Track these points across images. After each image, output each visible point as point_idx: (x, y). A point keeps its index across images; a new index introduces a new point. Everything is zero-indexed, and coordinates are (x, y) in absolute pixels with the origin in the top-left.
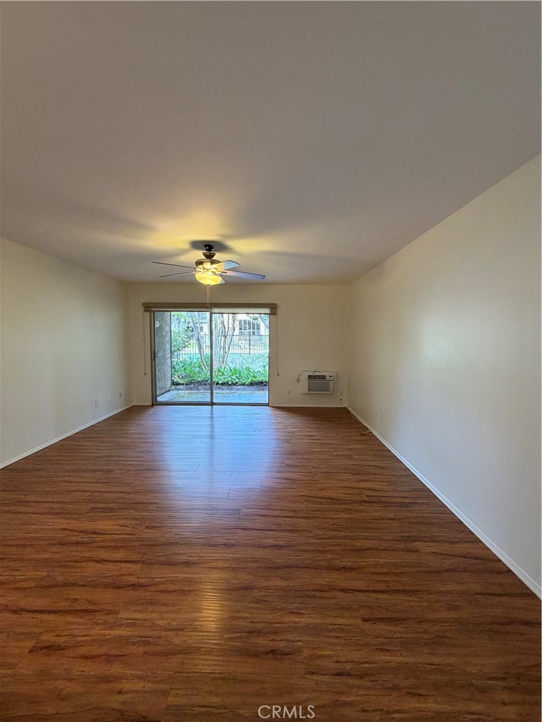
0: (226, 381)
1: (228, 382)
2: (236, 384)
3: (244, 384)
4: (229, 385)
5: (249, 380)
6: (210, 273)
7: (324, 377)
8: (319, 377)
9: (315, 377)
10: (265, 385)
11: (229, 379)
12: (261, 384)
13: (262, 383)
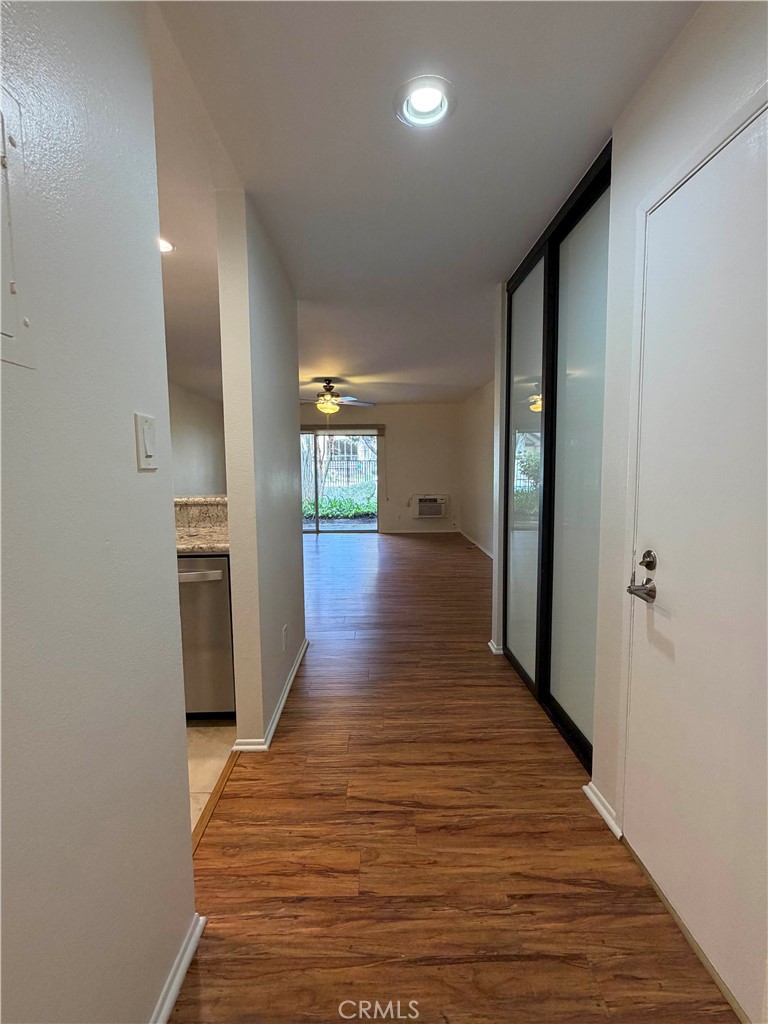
0: (325, 513)
1: (327, 515)
2: (337, 517)
3: (347, 517)
4: (330, 518)
5: (353, 512)
6: (329, 403)
7: (435, 500)
8: (430, 500)
9: (426, 500)
10: (372, 518)
11: (329, 511)
12: (366, 517)
13: (367, 515)
